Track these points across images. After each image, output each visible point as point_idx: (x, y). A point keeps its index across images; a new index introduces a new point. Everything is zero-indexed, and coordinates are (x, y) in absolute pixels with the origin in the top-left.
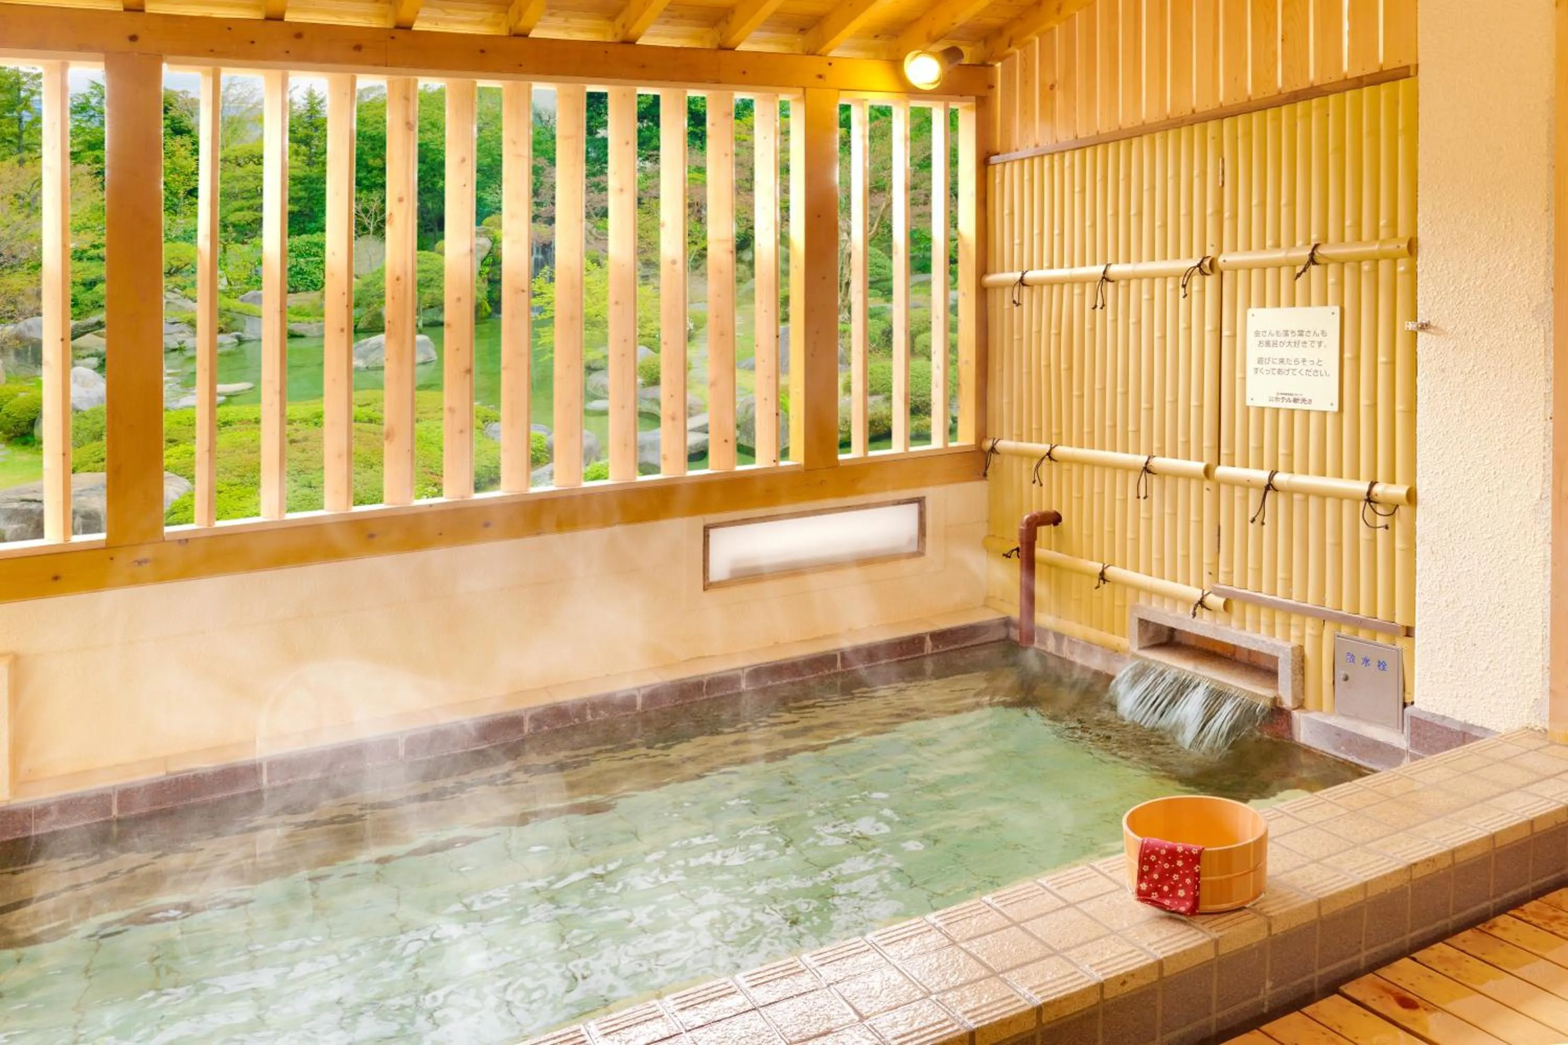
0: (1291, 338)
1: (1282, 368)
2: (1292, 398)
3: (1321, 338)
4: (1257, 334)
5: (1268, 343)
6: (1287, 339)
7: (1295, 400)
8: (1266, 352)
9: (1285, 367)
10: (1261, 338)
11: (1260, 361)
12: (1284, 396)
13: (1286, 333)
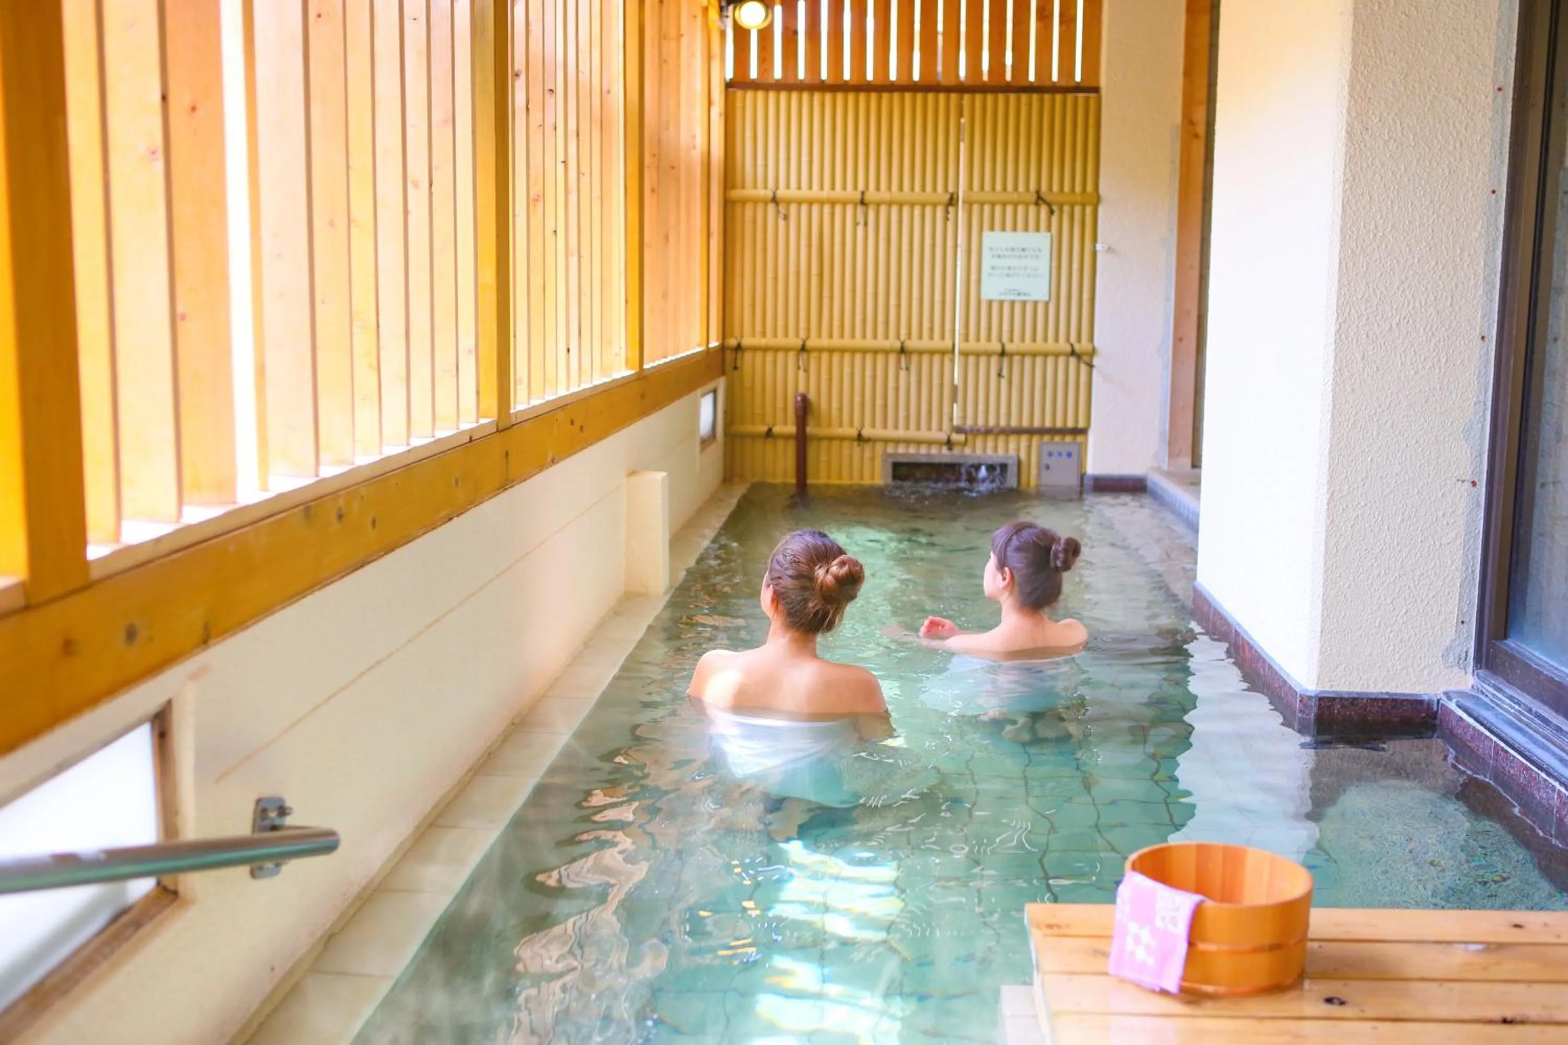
0: (1017, 253)
1: (1010, 273)
2: (1016, 293)
3: (1037, 253)
4: (991, 249)
5: (999, 256)
6: (1013, 253)
7: (1019, 294)
8: (996, 262)
9: (1012, 272)
10: (995, 253)
11: (993, 268)
12: (1011, 291)
13: (1013, 249)
